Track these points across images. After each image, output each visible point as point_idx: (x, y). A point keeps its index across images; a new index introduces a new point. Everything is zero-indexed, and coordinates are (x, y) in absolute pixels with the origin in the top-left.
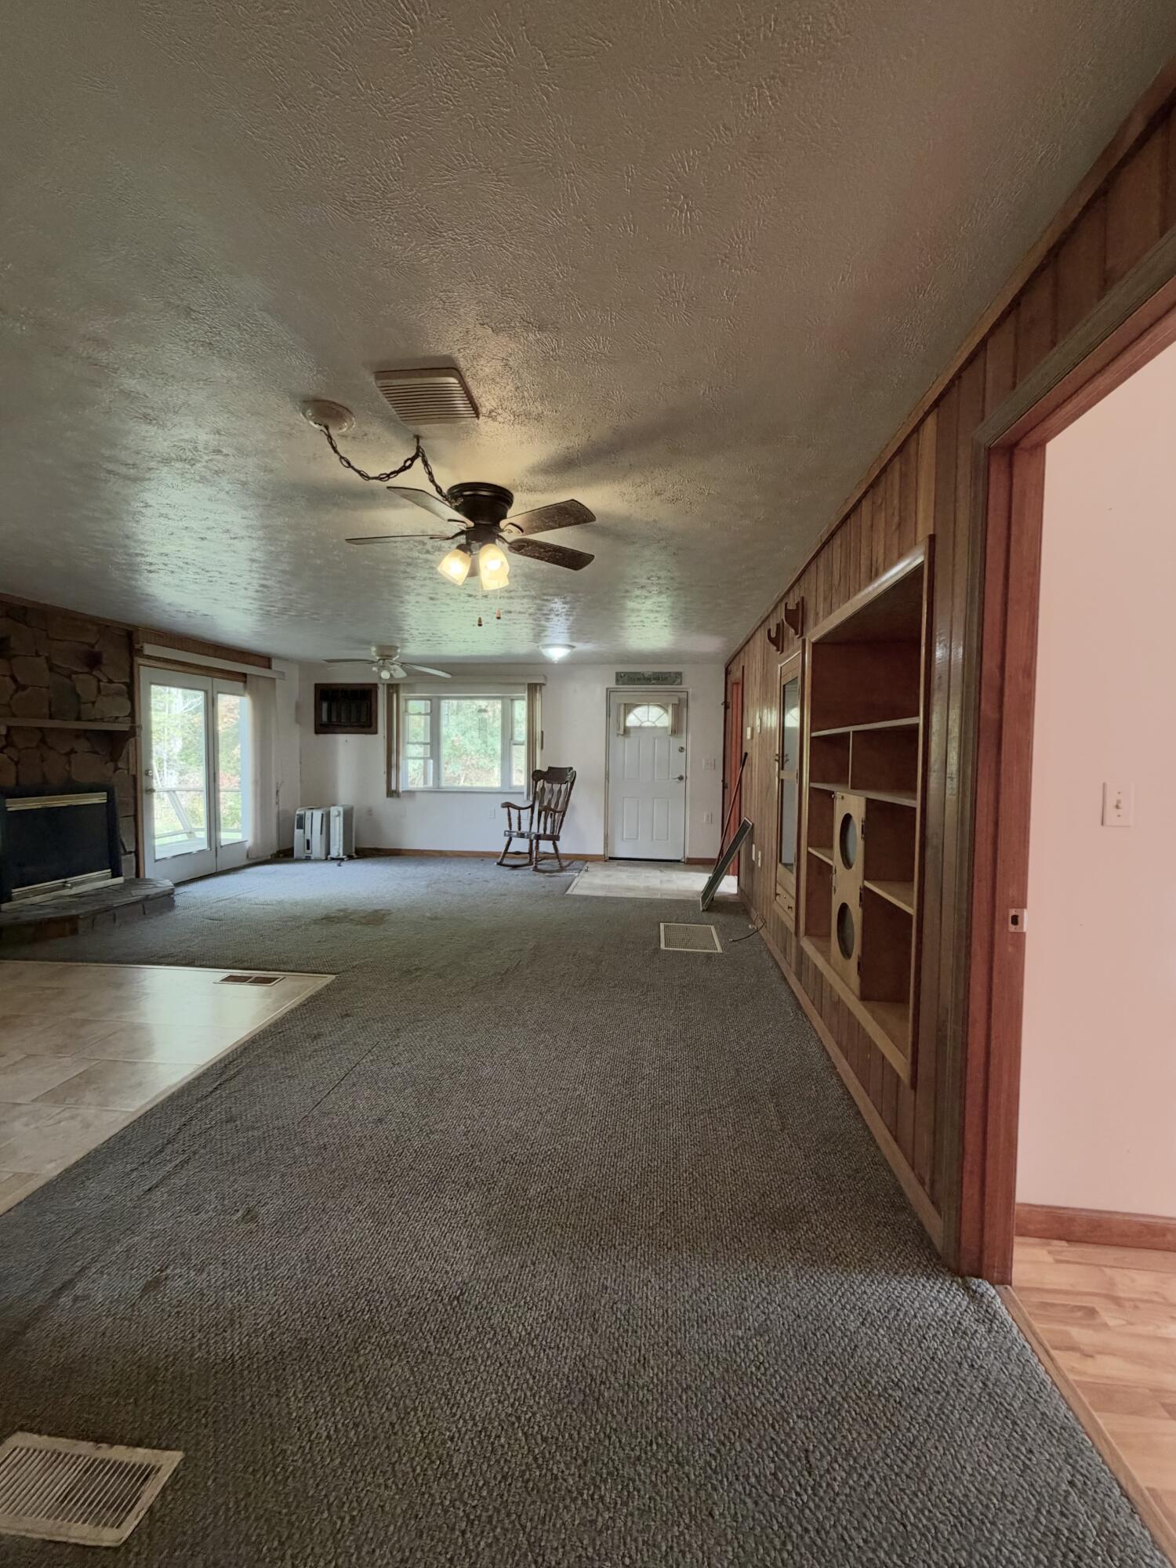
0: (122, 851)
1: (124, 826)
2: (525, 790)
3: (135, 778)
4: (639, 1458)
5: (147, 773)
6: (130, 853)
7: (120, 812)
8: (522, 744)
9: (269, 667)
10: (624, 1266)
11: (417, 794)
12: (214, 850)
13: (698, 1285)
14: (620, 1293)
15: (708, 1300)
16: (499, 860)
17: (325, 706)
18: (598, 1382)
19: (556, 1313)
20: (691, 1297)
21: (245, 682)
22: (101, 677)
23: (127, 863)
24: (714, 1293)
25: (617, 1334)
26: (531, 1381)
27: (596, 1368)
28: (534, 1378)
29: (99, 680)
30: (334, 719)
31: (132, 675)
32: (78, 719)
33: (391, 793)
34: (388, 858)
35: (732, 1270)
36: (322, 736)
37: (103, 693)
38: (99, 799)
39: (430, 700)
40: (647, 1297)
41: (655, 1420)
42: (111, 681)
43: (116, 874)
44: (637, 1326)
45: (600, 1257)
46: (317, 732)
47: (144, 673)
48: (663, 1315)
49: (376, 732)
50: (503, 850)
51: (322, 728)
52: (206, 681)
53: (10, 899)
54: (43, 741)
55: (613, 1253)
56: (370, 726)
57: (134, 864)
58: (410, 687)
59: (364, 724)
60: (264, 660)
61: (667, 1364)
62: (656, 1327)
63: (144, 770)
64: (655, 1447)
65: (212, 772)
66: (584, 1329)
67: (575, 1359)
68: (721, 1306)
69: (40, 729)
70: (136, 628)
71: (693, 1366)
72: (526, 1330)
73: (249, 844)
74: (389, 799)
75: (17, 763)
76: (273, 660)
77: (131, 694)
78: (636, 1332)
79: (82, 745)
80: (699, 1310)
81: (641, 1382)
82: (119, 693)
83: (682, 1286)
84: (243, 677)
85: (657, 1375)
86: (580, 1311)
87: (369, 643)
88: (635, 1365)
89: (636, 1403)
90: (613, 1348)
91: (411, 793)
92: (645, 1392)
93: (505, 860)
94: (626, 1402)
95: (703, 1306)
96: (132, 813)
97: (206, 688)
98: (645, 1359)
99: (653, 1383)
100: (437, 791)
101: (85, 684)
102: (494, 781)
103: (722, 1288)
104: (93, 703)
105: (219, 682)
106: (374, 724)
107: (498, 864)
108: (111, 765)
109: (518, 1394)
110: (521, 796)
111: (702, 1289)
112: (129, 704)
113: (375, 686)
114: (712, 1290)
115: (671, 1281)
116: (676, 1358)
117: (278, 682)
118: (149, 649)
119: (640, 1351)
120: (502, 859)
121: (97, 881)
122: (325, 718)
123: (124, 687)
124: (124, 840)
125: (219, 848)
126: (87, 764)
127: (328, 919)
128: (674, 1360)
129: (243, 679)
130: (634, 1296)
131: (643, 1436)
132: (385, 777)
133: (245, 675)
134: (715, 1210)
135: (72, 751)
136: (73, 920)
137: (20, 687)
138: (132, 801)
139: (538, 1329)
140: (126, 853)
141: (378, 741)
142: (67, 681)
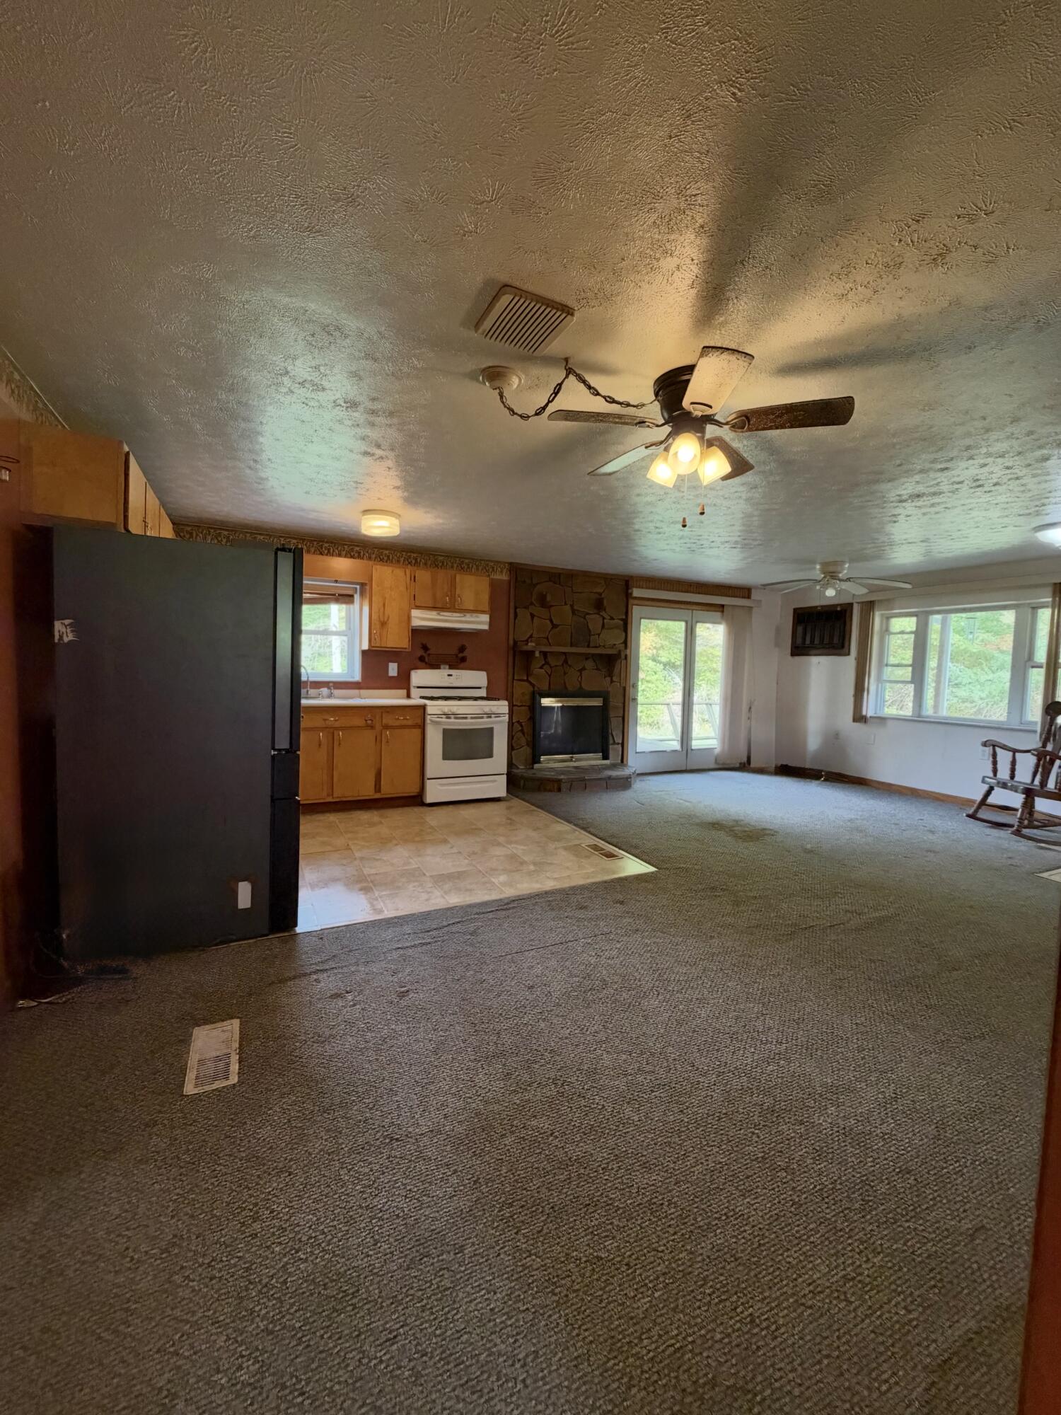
0: (611, 741)
1: (614, 723)
2: (1039, 729)
3: (624, 689)
4: (284, 1387)
5: (635, 686)
6: (618, 744)
7: (612, 714)
8: (1041, 667)
9: (749, 597)
10: (499, 1255)
11: (890, 723)
12: (685, 752)
13: (521, 1356)
14: (463, 1269)
15: (507, 1381)
16: (971, 811)
17: (800, 629)
18: (354, 1301)
19: (411, 1221)
20: (500, 1355)
21: (723, 612)
22: (605, 615)
23: (614, 751)
24: (520, 1386)
25: (411, 1292)
26: (335, 1240)
27: (368, 1291)
28: (340, 1241)
29: (604, 618)
30: (808, 642)
31: (627, 613)
32: (588, 646)
33: (859, 718)
34: (851, 785)
35: (572, 1396)
36: (797, 658)
37: (606, 627)
38: (597, 702)
39: (916, 616)
40: (471, 1302)
41: (328, 1385)
42: (612, 618)
43: (606, 757)
44: (431, 1308)
45: (496, 1224)
46: (793, 654)
47: (636, 611)
48: (458, 1332)
49: (849, 654)
50: (979, 798)
51: (799, 650)
52: (686, 613)
53: (539, 762)
54: (566, 661)
55: (510, 1234)
56: (843, 647)
57: (620, 753)
58: (888, 603)
59: (837, 646)
60: (744, 592)
61: (399, 1368)
62: (438, 1332)
63: (631, 683)
64: (300, 1399)
65: (687, 688)
66: (406, 1256)
67: (370, 1265)
68: (508, 1404)
69: (565, 653)
70: (632, 577)
71: (406, 1403)
72: (383, 1207)
73: (717, 751)
74: (855, 724)
75: (550, 676)
76: (753, 591)
77: (625, 627)
78: (423, 1311)
79: (589, 664)
80: (485, 1376)
81: (366, 1347)
82: (617, 627)
83: (508, 1337)
84: (721, 608)
85: (381, 1362)
86: (422, 1241)
87: (813, 562)
88: (385, 1330)
89: (342, 1354)
90: (396, 1296)
91: (882, 720)
92: (358, 1357)
93: (978, 811)
94: (340, 1342)
95: (494, 1378)
96: (621, 715)
97: (686, 619)
98: (395, 1337)
99: (370, 1362)
100: (918, 719)
101: (594, 622)
102: (999, 713)
103: (535, 1394)
104: (599, 635)
105: (699, 614)
106: (847, 644)
107: (968, 816)
108: (608, 679)
109: (320, 1237)
110: (1032, 735)
111: (518, 1366)
112: (624, 634)
113: (851, 605)
114: (524, 1381)
115: (510, 1318)
116: (410, 1376)
117: (755, 610)
118: (636, 592)
119: (402, 1326)
120: (976, 811)
121: (591, 760)
122: (799, 641)
123: (621, 622)
124: (614, 733)
125: (689, 751)
126: (592, 678)
127: (716, 825)
128: (407, 1373)
129: (721, 609)
130: (466, 1286)
131: (308, 1382)
132: (851, 700)
133: (723, 606)
134: (655, 1323)
135: (584, 669)
136: (559, 781)
137: (554, 626)
138: (621, 705)
139: (388, 1216)
140: (614, 743)
141: (848, 664)
142: (582, 619)
